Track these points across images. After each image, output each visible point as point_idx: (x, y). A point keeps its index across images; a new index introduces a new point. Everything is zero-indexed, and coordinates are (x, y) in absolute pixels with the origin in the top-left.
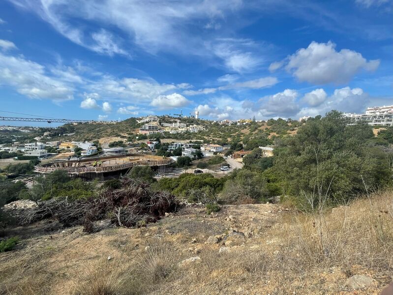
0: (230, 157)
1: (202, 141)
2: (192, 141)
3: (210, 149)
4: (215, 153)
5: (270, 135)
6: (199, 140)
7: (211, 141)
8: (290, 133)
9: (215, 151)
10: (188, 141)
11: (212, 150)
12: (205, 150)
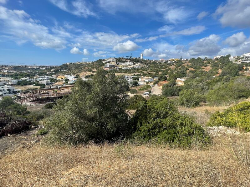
0: (156, 85)
1: (142, 74)
2: (135, 74)
3: (144, 80)
4: (147, 83)
5: (188, 70)
6: (140, 74)
7: (147, 74)
8: (203, 68)
9: (147, 81)
10: (133, 74)
11: (146, 80)
12: (142, 80)
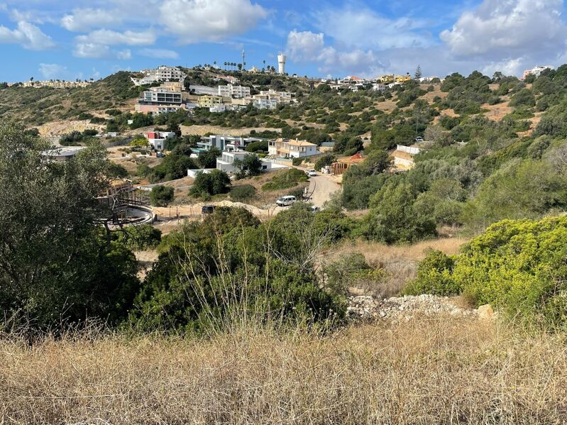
0: (326, 171)
2: (257, 130)
3: (287, 151)
4: (297, 162)
6: (272, 130)
7: (298, 131)
8: (486, 111)
9: (297, 155)
10: (247, 131)
11: (292, 153)
12: (279, 153)
